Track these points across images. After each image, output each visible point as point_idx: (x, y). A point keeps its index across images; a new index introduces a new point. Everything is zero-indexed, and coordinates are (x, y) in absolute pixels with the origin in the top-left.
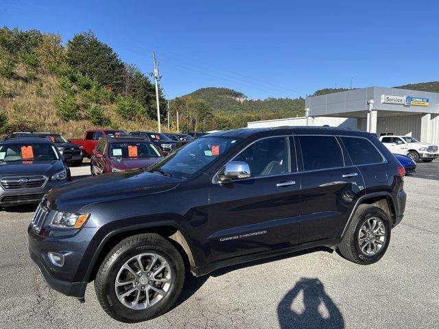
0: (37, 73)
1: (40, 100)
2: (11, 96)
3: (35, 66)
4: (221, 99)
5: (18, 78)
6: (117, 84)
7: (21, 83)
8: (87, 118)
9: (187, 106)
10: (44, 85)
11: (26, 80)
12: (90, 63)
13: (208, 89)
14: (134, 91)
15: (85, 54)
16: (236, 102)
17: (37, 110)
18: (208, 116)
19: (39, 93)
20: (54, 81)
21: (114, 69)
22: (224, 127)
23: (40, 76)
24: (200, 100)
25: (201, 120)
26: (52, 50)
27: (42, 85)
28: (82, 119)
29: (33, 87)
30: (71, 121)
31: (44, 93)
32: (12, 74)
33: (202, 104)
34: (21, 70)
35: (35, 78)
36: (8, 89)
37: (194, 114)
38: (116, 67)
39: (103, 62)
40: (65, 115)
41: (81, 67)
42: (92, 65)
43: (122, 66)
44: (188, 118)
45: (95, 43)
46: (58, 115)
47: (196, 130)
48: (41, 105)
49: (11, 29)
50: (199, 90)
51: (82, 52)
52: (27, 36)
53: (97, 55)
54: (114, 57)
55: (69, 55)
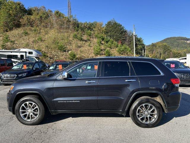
0: (90, 38)
1: (89, 48)
2: (80, 47)
3: (90, 35)
4: (178, 42)
5: (83, 41)
6: (123, 40)
7: (84, 42)
8: (104, 54)
9: (157, 47)
10: (92, 42)
11: (86, 41)
12: (113, 32)
13: (171, 38)
14: (130, 42)
15: (111, 29)
16: (187, 43)
17: (88, 52)
18: (169, 51)
19: (89, 46)
20: (95, 40)
21: (122, 33)
22: (177, 56)
23: (91, 39)
24: (165, 44)
25: (164, 53)
26: (100, 28)
27: (91, 42)
28: (102, 54)
29: (88, 43)
30: (98, 56)
31: (91, 45)
32: (82, 39)
33: (165, 46)
34: (85, 37)
35: (89, 40)
36: (79, 44)
37: (161, 51)
38: (123, 32)
39: (118, 31)
40: (96, 53)
41: (109, 34)
42: (114, 33)
43: (126, 31)
44: (158, 53)
45: (115, 24)
46: (94, 53)
47: (161, 58)
48: (89, 50)
49: (88, 23)
50: (166, 39)
51: (110, 27)
52: (92, 24)
53: (116, 28)
54: (123, 28)
55: (105, 29)
